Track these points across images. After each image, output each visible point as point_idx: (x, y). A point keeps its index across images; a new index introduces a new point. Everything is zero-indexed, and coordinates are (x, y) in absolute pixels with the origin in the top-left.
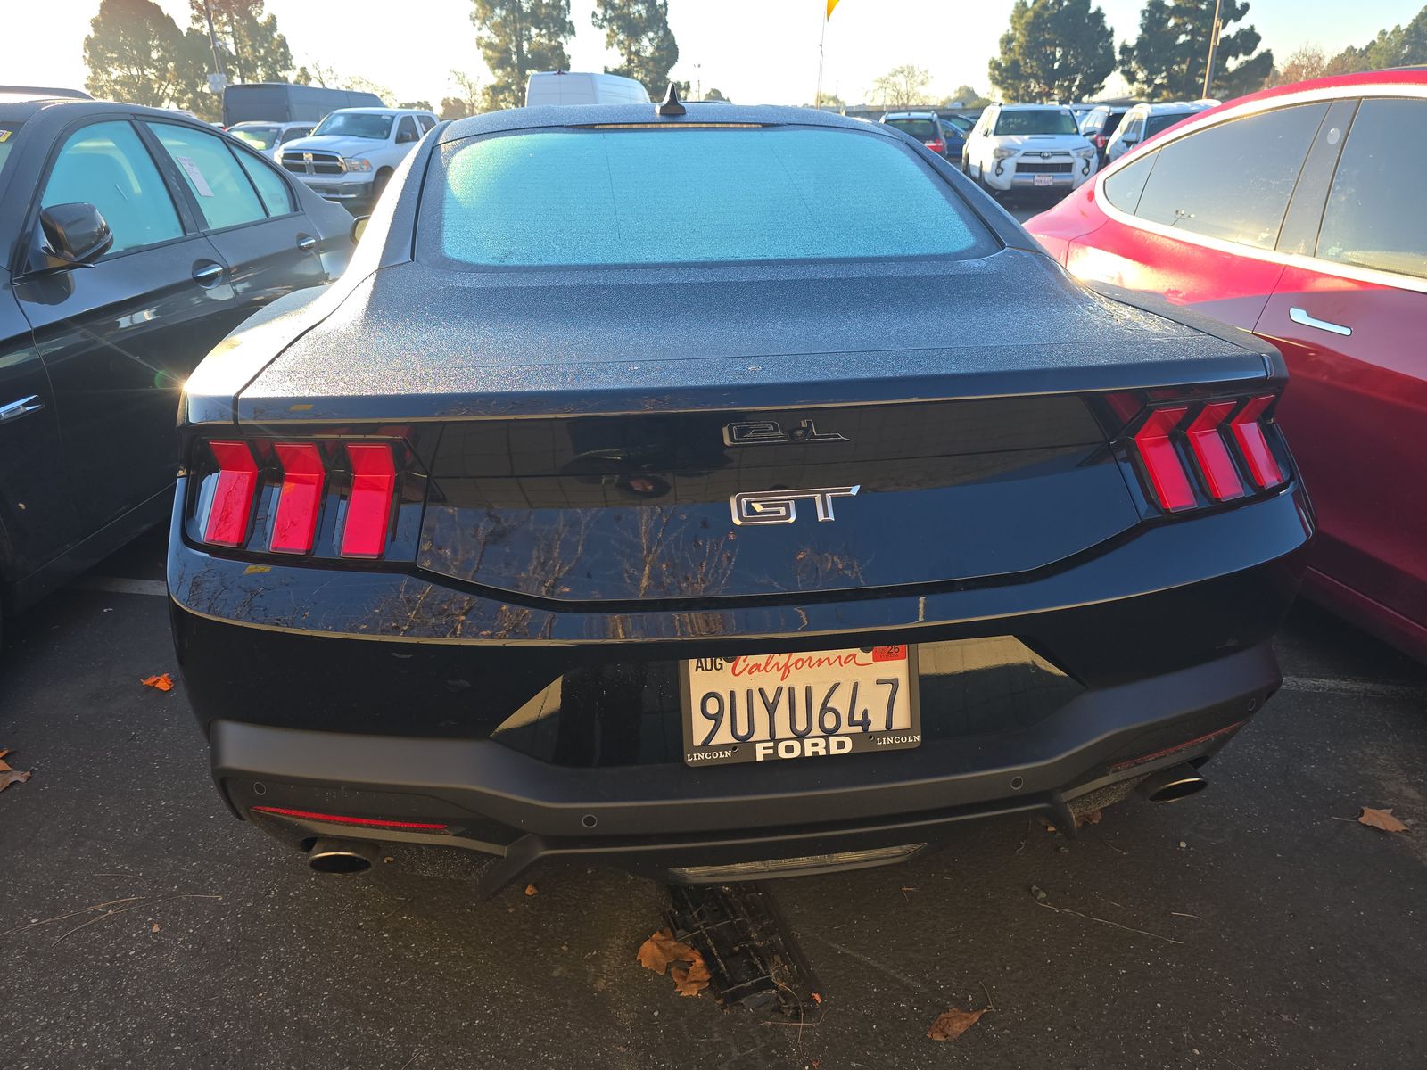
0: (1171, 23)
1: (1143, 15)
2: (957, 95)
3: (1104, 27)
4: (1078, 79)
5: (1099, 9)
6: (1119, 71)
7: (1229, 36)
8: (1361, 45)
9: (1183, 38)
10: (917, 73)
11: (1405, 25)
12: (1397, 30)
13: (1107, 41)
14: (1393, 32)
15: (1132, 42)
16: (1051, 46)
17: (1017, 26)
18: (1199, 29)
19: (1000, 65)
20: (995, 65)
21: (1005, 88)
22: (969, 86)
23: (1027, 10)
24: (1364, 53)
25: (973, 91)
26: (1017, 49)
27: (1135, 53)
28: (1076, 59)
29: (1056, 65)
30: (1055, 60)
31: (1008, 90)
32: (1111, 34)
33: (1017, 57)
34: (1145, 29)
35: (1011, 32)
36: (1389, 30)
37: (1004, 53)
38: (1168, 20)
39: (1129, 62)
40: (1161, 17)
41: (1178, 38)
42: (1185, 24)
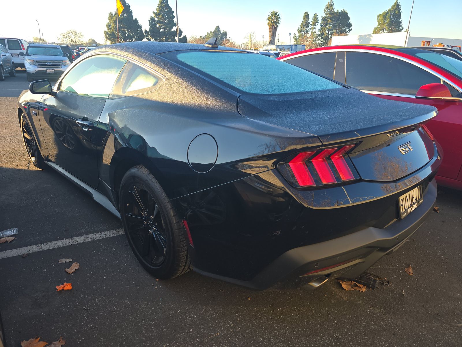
0: (158, 25)
1: (149, 22)
2: (89, 42)
3: (138, 24)
4: (134, 40)
5: (136, 19)
6: (145, 38)
7: (174, 30)
8: (203, 36)
9: (162, 30)
10: (77, 33)
11: (212, 31)
12: (211, 32)
13: (140, 29)
14: (210, 33)
15: (148, 30)
16: (124, 29)
17: (111, 21)
18: (166, 28)
19: (108, 33)
20: (106, 33)
21: (111, 41)
22: (93, 39)
23: (113, 16)
24: (204, 38)
25: (95, 41)
26: (112, 28)
27: (149, 33)
28: (132, 33)
29: (126, 35)
30: (125, 33)
31: (112, 41)
32: (141, 27)
33: (113, 31)
34: (151, 26)
35: (109, 23)
36: (209, 32)
37: (108, 29)
38: (157, 24)
39: (148, 36)
40: (155, 23)
41: (160, 30)
42: (162, 26)
